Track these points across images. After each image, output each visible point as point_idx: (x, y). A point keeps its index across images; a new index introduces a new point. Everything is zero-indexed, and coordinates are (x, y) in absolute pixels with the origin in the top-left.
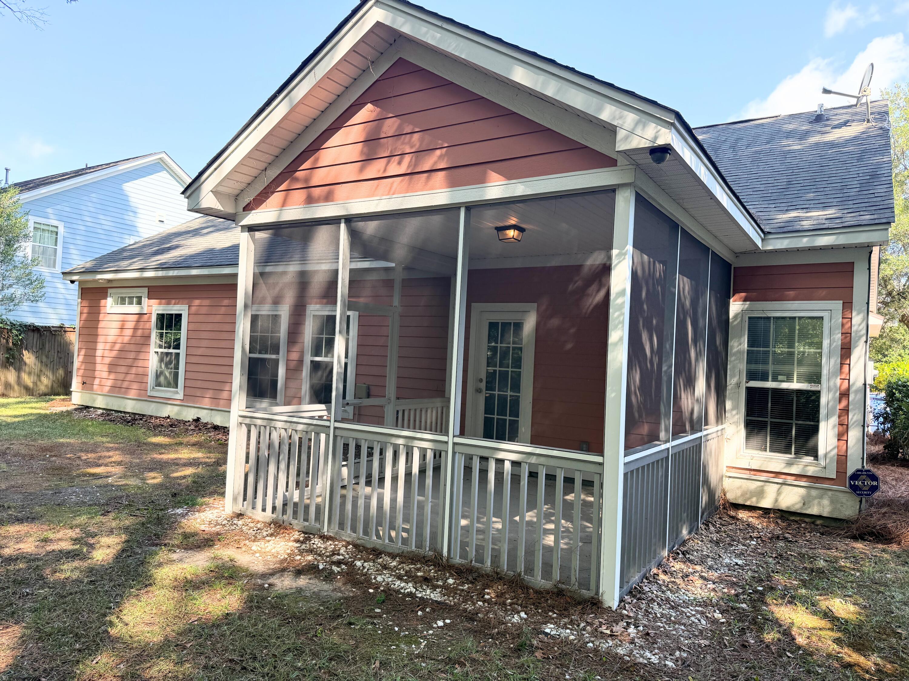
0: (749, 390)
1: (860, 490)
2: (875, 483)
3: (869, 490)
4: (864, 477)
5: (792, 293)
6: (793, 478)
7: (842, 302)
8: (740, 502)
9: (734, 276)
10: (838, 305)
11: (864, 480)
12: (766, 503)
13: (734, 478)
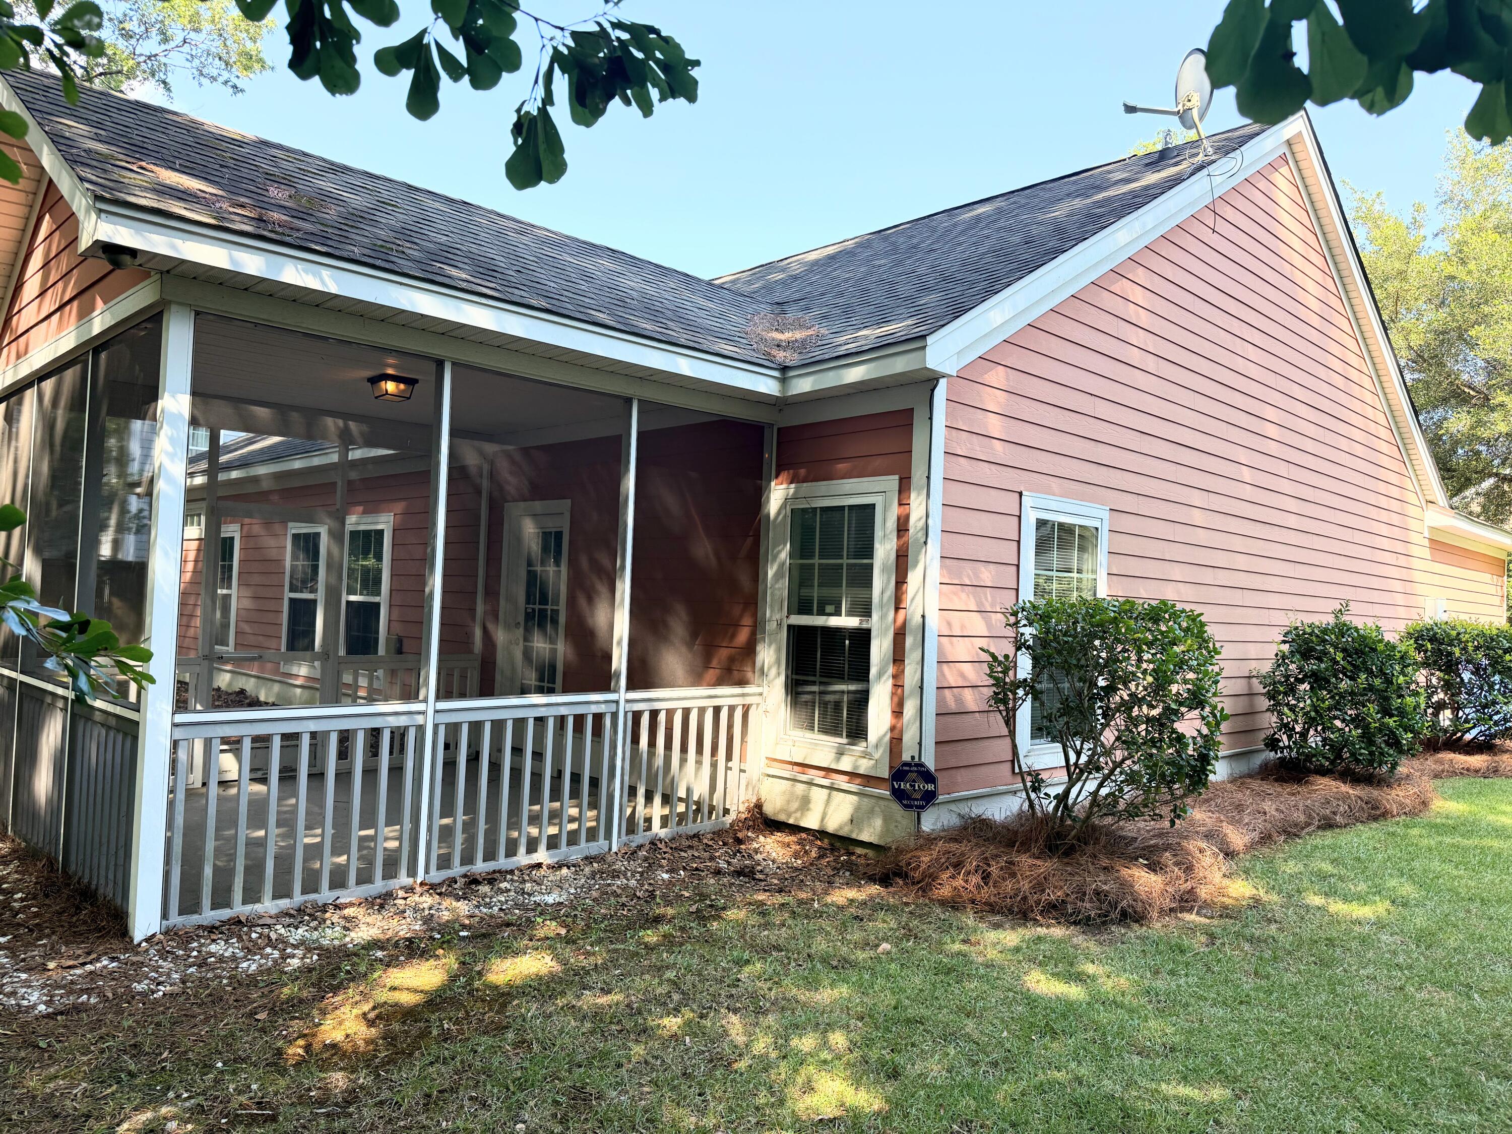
0: (793, 630)
1: (909, 798)
2: (930, 787)
3: (922, 799)
4: (913, 775)
5: (842, 466)
6: (846, 778)
7: (897, 477)
8: (782, 818)
9: (778, 443)
10: (891, 482)
11: (914, 781)
12: (811, 821)
13: (773, 776)
